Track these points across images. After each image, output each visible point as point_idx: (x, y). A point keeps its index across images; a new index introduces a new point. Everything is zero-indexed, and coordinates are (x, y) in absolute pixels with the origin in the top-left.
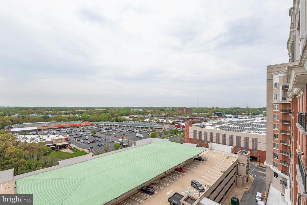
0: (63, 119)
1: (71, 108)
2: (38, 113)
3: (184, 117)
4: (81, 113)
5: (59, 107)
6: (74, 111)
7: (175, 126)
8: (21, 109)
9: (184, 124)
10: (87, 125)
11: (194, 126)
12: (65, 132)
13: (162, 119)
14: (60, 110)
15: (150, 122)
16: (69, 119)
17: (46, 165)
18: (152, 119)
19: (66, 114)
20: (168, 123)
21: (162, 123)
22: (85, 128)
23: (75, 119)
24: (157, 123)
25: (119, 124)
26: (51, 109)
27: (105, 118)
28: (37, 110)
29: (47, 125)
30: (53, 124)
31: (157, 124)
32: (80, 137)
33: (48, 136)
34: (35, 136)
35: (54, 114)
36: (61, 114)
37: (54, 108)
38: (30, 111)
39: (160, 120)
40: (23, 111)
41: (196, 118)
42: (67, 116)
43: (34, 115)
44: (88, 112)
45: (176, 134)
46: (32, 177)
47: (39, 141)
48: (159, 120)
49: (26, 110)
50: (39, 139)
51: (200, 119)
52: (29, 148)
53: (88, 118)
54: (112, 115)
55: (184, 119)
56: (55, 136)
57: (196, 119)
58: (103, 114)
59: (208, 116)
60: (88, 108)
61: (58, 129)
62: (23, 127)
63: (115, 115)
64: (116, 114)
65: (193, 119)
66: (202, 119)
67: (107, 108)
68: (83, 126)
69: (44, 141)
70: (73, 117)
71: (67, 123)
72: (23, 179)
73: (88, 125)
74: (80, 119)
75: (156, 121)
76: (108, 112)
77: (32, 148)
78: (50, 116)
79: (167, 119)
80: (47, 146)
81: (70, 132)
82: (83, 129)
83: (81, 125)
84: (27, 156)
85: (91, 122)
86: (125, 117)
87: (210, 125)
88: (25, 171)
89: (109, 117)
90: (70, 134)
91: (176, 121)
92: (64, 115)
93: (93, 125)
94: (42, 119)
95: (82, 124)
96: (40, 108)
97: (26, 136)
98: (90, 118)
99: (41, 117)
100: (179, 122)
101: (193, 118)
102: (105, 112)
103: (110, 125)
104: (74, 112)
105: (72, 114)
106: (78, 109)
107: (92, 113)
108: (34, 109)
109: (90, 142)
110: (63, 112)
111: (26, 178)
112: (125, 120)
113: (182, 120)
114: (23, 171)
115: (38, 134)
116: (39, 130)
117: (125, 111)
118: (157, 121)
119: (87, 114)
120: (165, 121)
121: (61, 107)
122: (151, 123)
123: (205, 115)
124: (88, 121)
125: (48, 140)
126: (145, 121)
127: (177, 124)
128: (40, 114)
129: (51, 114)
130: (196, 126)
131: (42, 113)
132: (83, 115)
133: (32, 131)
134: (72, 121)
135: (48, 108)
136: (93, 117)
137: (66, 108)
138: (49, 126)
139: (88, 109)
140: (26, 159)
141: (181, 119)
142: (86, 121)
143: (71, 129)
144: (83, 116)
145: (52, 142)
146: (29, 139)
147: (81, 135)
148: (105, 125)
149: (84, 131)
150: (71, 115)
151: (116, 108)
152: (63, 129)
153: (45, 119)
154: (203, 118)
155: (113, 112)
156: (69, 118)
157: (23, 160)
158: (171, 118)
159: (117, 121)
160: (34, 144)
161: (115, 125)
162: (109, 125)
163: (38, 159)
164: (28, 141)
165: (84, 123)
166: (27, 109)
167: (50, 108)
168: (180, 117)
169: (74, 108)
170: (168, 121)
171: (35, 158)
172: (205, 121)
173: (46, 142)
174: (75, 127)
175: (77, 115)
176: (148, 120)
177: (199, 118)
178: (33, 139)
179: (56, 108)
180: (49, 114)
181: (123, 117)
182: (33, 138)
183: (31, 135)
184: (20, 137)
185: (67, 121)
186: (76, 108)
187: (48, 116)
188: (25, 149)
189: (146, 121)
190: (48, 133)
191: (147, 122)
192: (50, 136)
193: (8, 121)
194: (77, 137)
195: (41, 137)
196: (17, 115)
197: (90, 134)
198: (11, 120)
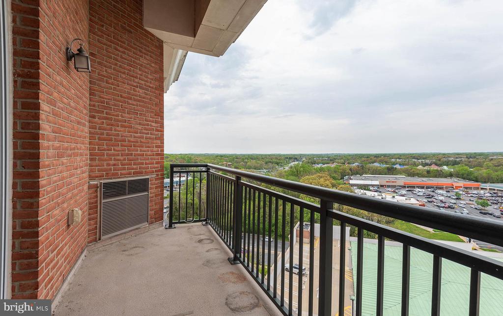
0: (418, 174)
1: (434, 155)
2: (381, 162)
4: (455, 163)
5: (413, 154)
6: (440, 160)
8: (361, 156)
10: (466, 188)
12: (422, 194)
14: (414, 158)
16: (429, 174)
19: (424, 165)
22: (461, 192)
23: (440, 175)
26: (400, 156)
28: (379, 159)
29: (393, 181)
30: (402, 179)
32: (449, 207)
33: (394, 197)
35: (403, 165)
36: (415, 165)
37: (404, 155)
38: (371, 159)
40: (363, 159)
42: (426, 168)
43: (376, 164)
44: (470, 162)
46: (368, 245)
49: (367, 158)
53: (470, 173)
56: (404, 198)
60: (471, 154)
61: (411, 188)
62: (362, 180)
68: (457, 188)
70: (437, 170)
71: (424, 179)
73: (471, 188)
74: (451, 175)
78: (398, 166)
81: (429, 196)
82: (457, 194)
83: (453, 185)
85: (476, 181)
90: (430, 200)
92: (420, 167)
93: (482, 189)
94: (386, 171)
95: (455, 185)
96: (385, 155)
97: (365, 191)
98: (476, 175)
99: (385, 168)
104: (439, 162)
105: (436, 165)
106: (449, 157)
107: (480, 165)
108: (377, 156)
110: (420, 161)
115: (380, 192)
116: (382, 186)
119: (466, 165)
121: (416, 154)
124: (470, 180)
128: (384, 163)
129: (400, 165)
131: (386, 163)
132: (457, 168)
133: (373, 186)
134: (435, 176)
135: (395, 154)
136: (483, 172)
137: (424, 154)
138: (395, 182)
139: (469, 156)
142: (464, 178)
143: (433, 191)
147: (452, 204)
149: (460, 199)
150: (434, 168)
152: (417, 190)
153: (391, 171)
156: (428, 172)
165: (461, 183)
166: (368, 156)
167: (398, 154)
169: (440, 154)
174: (441, 188)
175: (445, 167)
179: (408, 154)
180: (397, 164)
182: (373, 195)
184: (358, 191)
185: (426, 177)
186: (444, 154)
187: (395, 167)
190: (394, 192)
192: (396, 197)
193: (348, 171)
194: (443, 207)
195: (384, 196)
196: (357, 164)
197: (472, 206)
198: (351, 170)
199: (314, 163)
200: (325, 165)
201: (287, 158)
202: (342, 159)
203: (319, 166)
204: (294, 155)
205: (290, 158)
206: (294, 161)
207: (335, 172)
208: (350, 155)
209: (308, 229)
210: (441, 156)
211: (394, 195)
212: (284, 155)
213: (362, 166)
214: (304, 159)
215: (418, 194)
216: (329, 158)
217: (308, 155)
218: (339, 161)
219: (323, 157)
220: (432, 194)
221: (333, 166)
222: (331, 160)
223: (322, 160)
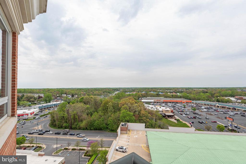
0: (168, 96)
1: (174, 88)
2: (154, 91)
4: (181, 92)
5: (166, 88)
6: (176, 91)
8: (146, 88)
10: (187, 103)
12: (171, 106)
14: (166, 89)
16: (173, 97)
17: (160, 127)
19: (170, 93)
22: (185, 105)
23: (177, 97)
25: (222, 105)
26: (161, 89)
27: (204, 98)
28: (153, 90)
29: (159, 100)
30: (162, 99)
32: (182, 111)
33: (160, 107)
34: (153, 106)
35: (163, 92)
36: (167, 93)
37: (162, 88)
38: (150, 90)
40: (147, 90)
42: (171, 94)
43: (151, 92)
44: (187, 91)
46: (154, 132)
47: (156, 110)
50: (155, 108)
52: (151, 112)
53: (188, 96)
54: (213, 95)
56: (164, 108)
58: (202, 94)
61: (166, 103)
62: (147, 99)
63: (215, 95)
64: (218, 95)
67: (206, 88)
68: (184, 102)
69: (158, 110)
70: (176, 95)
71: (171, 99)
72: (150, 132)
73: (188, 103)
74: (181, 97)
76: (207, 92)
77: (152, 113)
78: (160, 93)
80: (160, 114)
81: (174, 107)
82: (184, 105)
83: (182, 101)
84: (150, 118)
85: (190, 100)
86: (229, 98)
88: (149, 127)
89: (208, 97)
90: (174, 108)
92: (169, 93)
93: (192, 103)
95: (183, 101)
96: (155, 88)
97: (149, 105)
98: (190, 97)
99: (156, 94)
102: (204, 92)
103: (211, 105)
104: (176, 92)
106: (179, 89)
107: (190, 93)
108: (152, 89)
109: (191, 118)
110: (168, 91)
111: (151, 132)
112: (229, 101)
114: (148, 127)
115: (154, 105)
116: (155, 102)
117: (230, 92)
119: (186, 93)
121: (167, 88)
124: (188, 99)
125: (161, 110)
128: (155, 92)
131: (156, 92)
133: (151, 102)
134: (175, 98)
135: (159, 88)
136: (192, 96)
137: (170, 88)
138: (160, 100)
139: (187, 89)
140: (150, 119)
142: (186, 99)
143: (175, 104)
144: (183, 94)
145: (163, 111)
146: (150, 107)
148: (204, 104)
149: (185, 107)
150: (174, 94)
151: (216, 88)
152: (169, 104)
153: (158, 95)
155: (213, 92)
156: (172, 96)
157: (148, 120)
159: (218, 101)
160: (153, 111)
161: (216, 105)
162: (209, 105)
163: (156, 121)
164: (150, 108)
165: (185, 100)
166: (148, 89)
167: (160, 88)
169: (176, 88)
171: (154, 120)
173: (159, 111)
174: (178, 103)
175: (178, 94)
178: (152, 108)
179: (164, 88)
180: (160, 92)
181: (226, 98)
182: (152, 107)
183: (151, 105)
184: (146, 105)
185: (172, 98)
186: (177, 88)
187: (159, 93)
188: (149, 113)
190: (160, 105)
192: (161, 107)
193: (141, 95)
194: (180, 111)
195: (156, 107)
196: (144, 92)
197: (190, 110)
198: (142, 95)
199: (126, 92)
200: (131, 93)
201: (113, 90)
202: (138, 90)
203: (128, 93)
204: (117, 88)
205: (115, 90)
206: (117, 91)
207: (135, 96)
208: (141, 88)
209: (126, 126)
210: (176, 89)
211: (161, 106)
212: (112, 88)
213: (147, 93)
214: (121, 90)
215: (169, 106)
216: (132, 89)
217: (123, 88)
218: (137, 91)
219: (130, 89)
220: (175, 105)
221: (135, 93)
222: (133, 91)
223: (129, 90)
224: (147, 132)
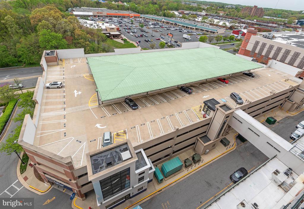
0: (113, 7)
3: (249, 21)
7: (232, 31)
9: (245, 31)
10: (135, 17)
11: (259, 35)
12: (116, 21)
13: (218, 21)
15: (202, 22)
16: (118, 7)
17: (105, 50)
18: (206, 18)
20: (224, 27)
21: (217, 25)
22: (133, 20)
23: (123, 8)
24: (211, 24)
25: (167, 20)
27: (152, 11)
29: (100, 12)
30: (105, 11)
31: (210, 26)
32: (129, 29)
33: (103, 24)
34: (93, 22)
39: (216, 21)
41: (266, 24)
42: (117, 3)
45: (230, 42)
46: (97, 58)
47: (97, 28)
48: (214, 21)
50: (96, 25)
51: (271, 27)
52: (90, 32)
53: (136, 8)
54: (161, 7)
55: (248, 23)
56: (108, 24)
57: (265, 26)
58: (151, 5)
59: (285, 24)
61: (110, 17)
62: (82, 11)
63: (163, 7)
64: (165, 7)
65: (260, 25)
66: (273, 27)
68: (131, 17)
69: (100, 28)
70: (122, 6)
72: (91, 58)
74: (128, 9)
75: (210, 23)
77: (92, 33)
79: (225, 20)
80: (103, 33)
81: (120, 23)
83: (129, 15)
84: (90, 40)
85: (138, 13)
86: (174, 11)
87: (283, 37)
88: (91, 52)
89: (157, 10)
90: (121, 25)
91: (236, 24)
92: (113, 2)
93: (141, 17)
94: (96, 4)
95: (131, 15)
97: (86, 21)
98: (138, 9)
100: (239, 28)
101: (261, 23)
103: (158, 20)
107: (140, 3)
109: (138, 36)
111: (93, 58)
112: (173, 16)
113: (244, 25)
114: (89, 52)
115: (94, 21)
116: (95, 16)
117: (176, 4)
118: (211, 21)
120: (221, 23)
122: (203, 24)
123: (281, 21)
124: (136, 12)
125: (103, 27)
126: (196, 20)
127: (235, 29)
130: (262, 36)
133: (89, 16)
136: (141, 7)
138: (102, 13)
140: (90, 42)
141: (243, 23)
142: (134, 11)
143: (121, 19)
144: (131, 5)
145: (106, 30)
146: (88, 24)
147: (130, 27)
148: (152, 19)
149: (133, 23)
150: (120, 3)
152: (114, 18)
153: (98, 4)
154: (277, 25)
155: (162, 4)
157: (88, 42)
158: (230, 20)
159: (164, 15)
160: (92, 30)
161: (162, 20)
162: (156, 20)
163: (98, 44)
164: (88, 26)
165: (133, 14)
168: (243, 20)
170: (225, 24)
171: (96, 42)
172: (277, 31)
173: (102, 30)
174: (124, 17)
175: (125, 4)
176: (200, 19)
177: (270, 25)
178: (92, 25)
181: (172, 12)
182: (91, 23)
183: (89, 20)
184: (82, 21)
185: (117, 10)
188: (88, 33)
189: (198, 20)
190: (102, 20)
191: (198, 22)
192: (105, 24)
194: (127, 29)
195: (98, 24)
197: (138, 27)
209: (54, 55)
211: (103, 22)
215: (115, 21)
220: (121, 21)
224: (88, 58)
